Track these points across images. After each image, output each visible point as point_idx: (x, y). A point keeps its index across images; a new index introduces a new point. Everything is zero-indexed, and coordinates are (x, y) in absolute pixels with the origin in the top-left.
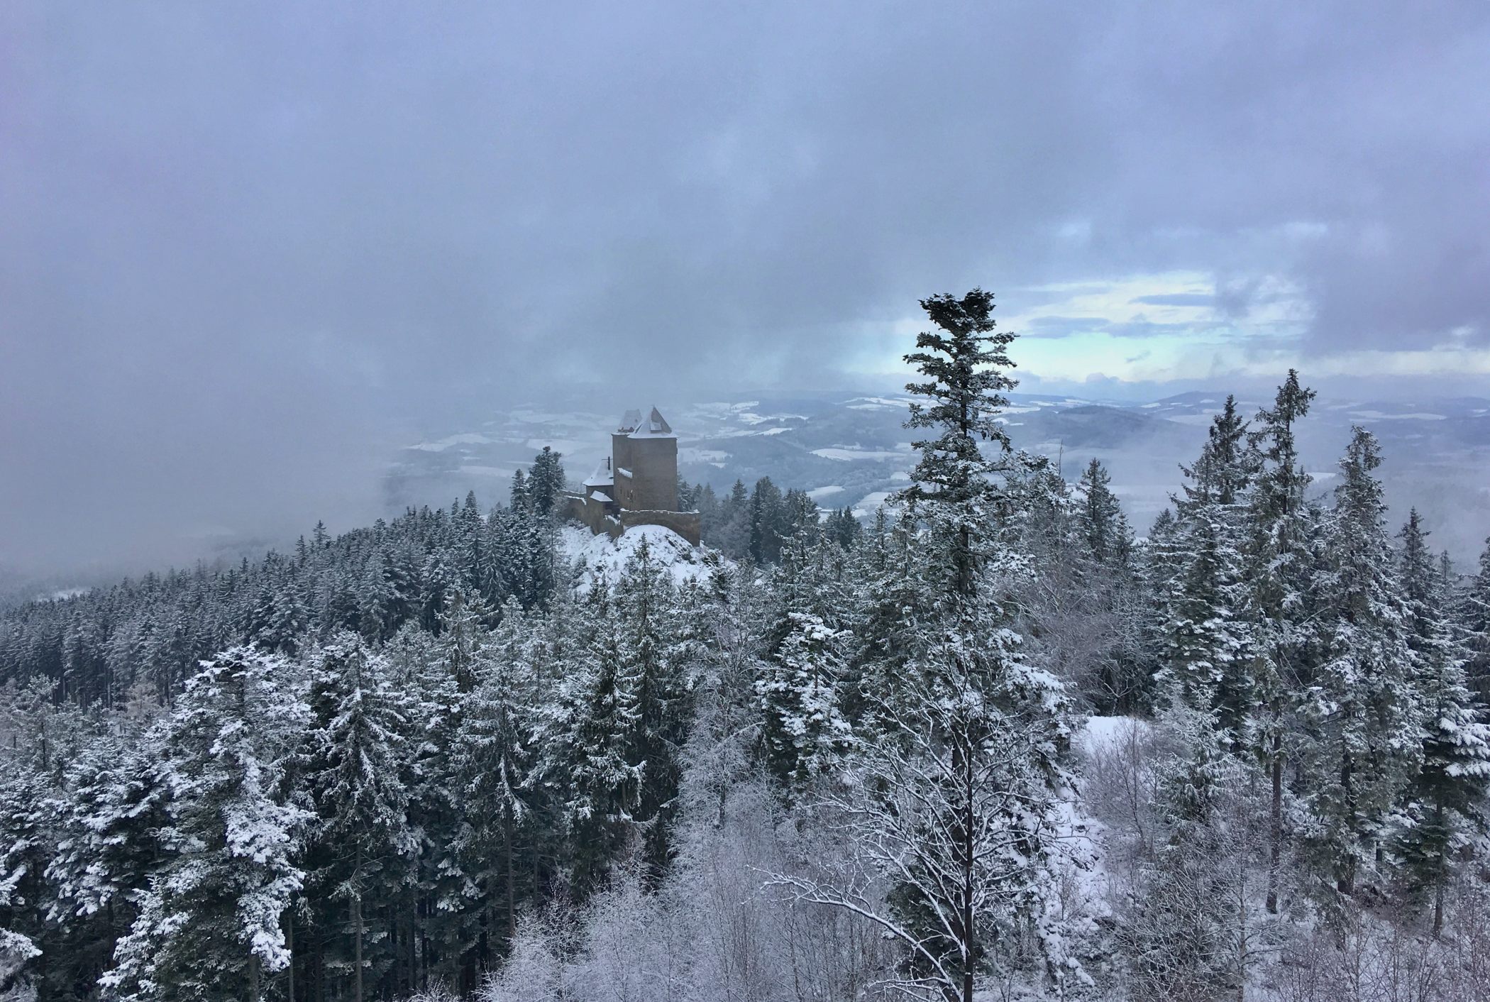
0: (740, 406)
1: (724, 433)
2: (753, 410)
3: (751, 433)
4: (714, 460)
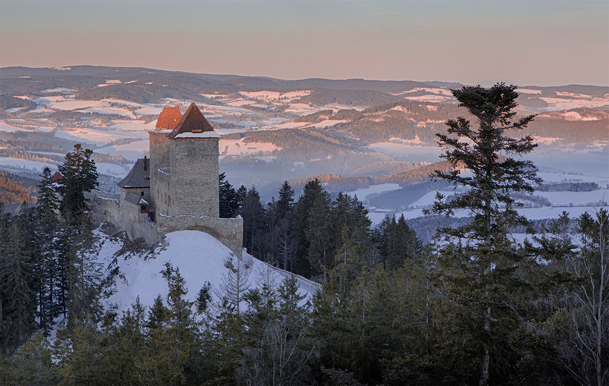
0: (291, 95)
1: (271, 124)
2: (303, 100)
3: (301, 125)
4: (261, 154)
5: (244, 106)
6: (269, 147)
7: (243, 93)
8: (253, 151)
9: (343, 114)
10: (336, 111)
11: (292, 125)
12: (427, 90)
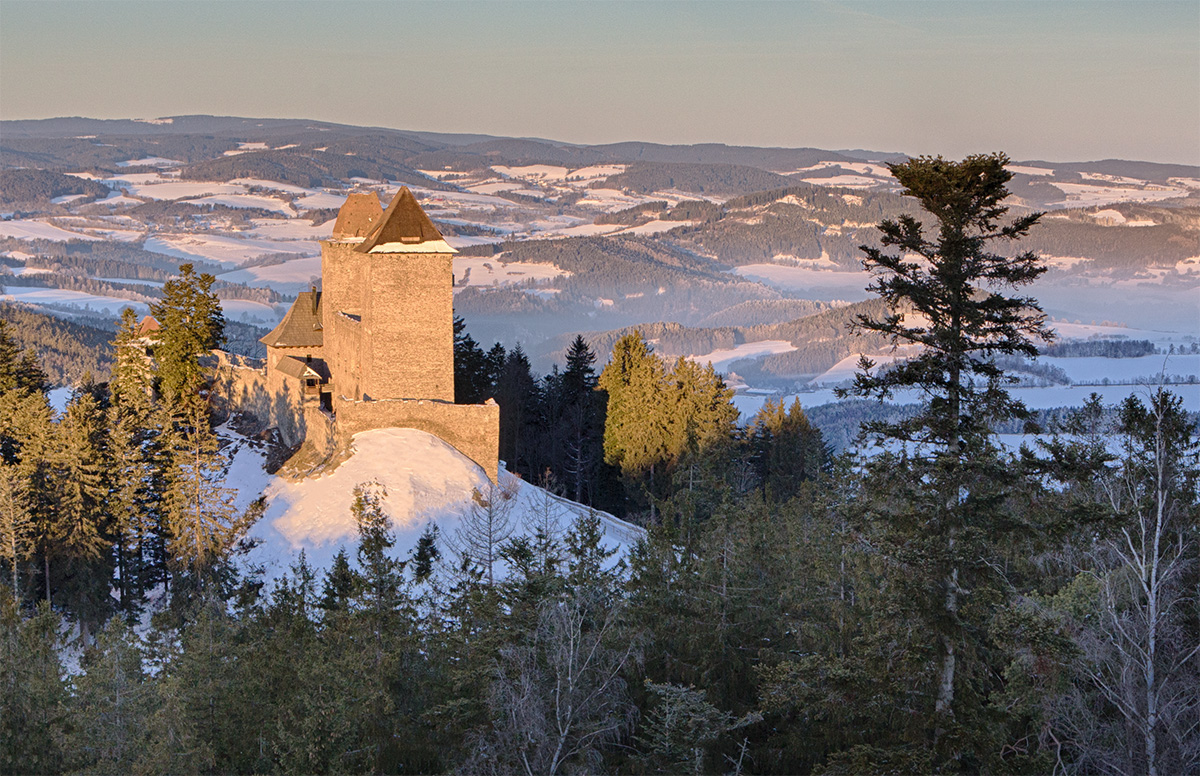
0: (588, 173)
3: (608, 229)
4: (532, 284)
5: (500, 194)
6: (548, 271)
7: (498, 169)
8: (517, 279)
9: (686, 210)
10: (672, 203)
11: (591, 230)
12: (844, 166)
